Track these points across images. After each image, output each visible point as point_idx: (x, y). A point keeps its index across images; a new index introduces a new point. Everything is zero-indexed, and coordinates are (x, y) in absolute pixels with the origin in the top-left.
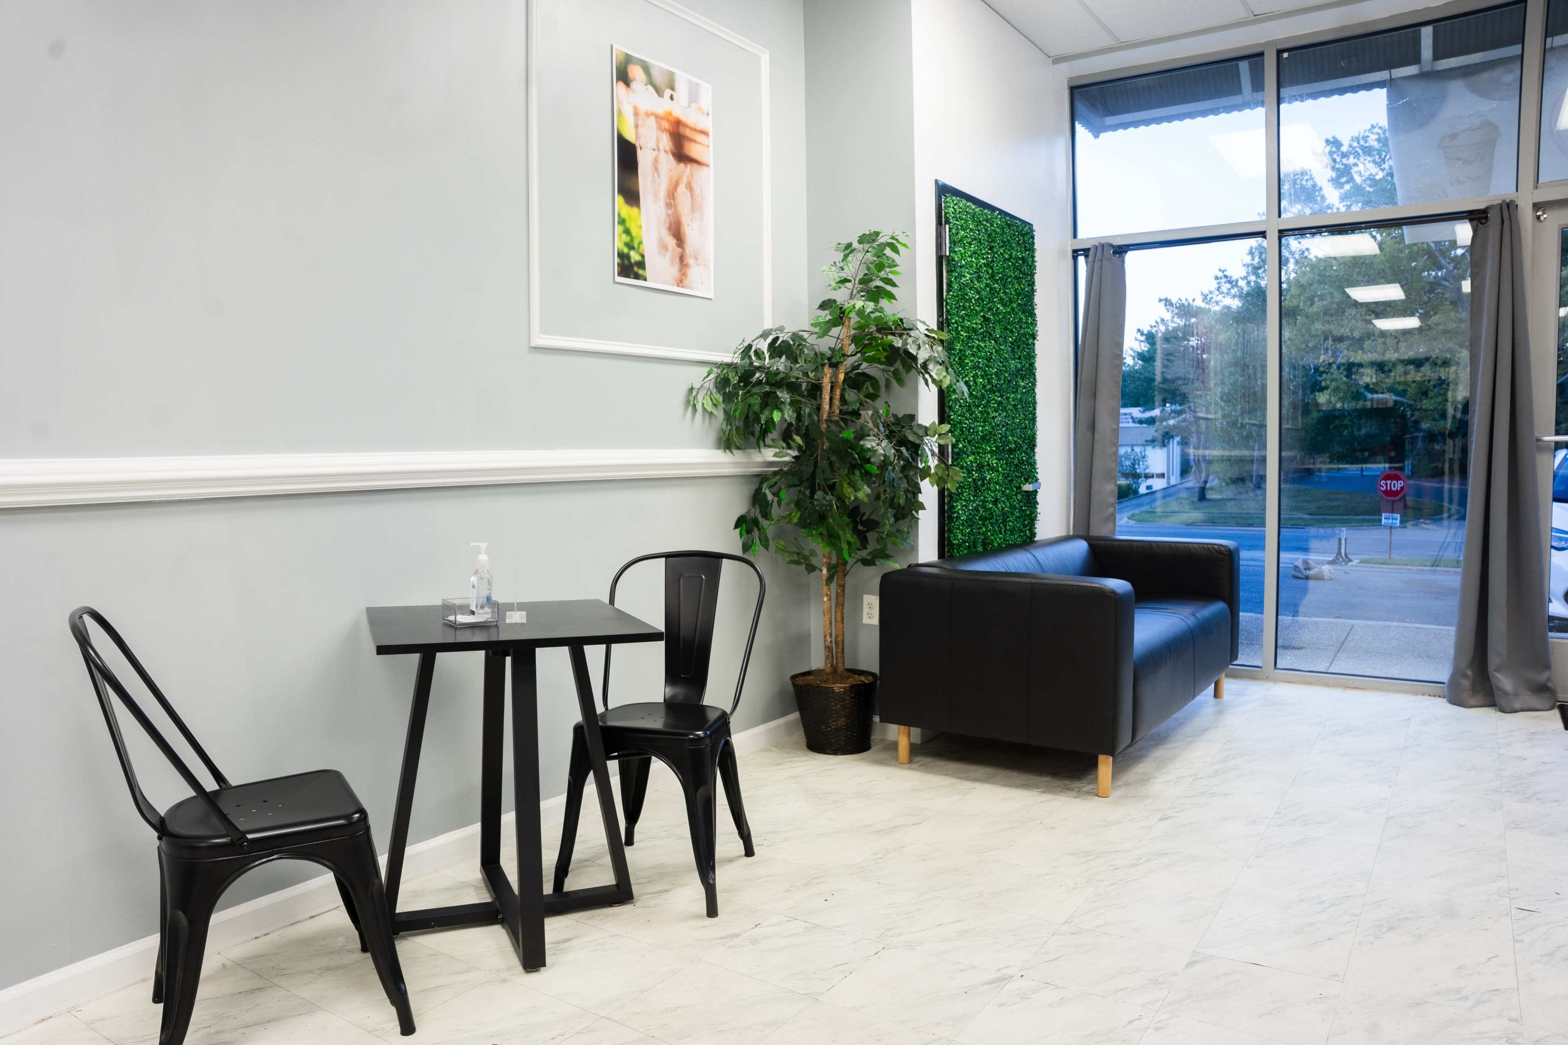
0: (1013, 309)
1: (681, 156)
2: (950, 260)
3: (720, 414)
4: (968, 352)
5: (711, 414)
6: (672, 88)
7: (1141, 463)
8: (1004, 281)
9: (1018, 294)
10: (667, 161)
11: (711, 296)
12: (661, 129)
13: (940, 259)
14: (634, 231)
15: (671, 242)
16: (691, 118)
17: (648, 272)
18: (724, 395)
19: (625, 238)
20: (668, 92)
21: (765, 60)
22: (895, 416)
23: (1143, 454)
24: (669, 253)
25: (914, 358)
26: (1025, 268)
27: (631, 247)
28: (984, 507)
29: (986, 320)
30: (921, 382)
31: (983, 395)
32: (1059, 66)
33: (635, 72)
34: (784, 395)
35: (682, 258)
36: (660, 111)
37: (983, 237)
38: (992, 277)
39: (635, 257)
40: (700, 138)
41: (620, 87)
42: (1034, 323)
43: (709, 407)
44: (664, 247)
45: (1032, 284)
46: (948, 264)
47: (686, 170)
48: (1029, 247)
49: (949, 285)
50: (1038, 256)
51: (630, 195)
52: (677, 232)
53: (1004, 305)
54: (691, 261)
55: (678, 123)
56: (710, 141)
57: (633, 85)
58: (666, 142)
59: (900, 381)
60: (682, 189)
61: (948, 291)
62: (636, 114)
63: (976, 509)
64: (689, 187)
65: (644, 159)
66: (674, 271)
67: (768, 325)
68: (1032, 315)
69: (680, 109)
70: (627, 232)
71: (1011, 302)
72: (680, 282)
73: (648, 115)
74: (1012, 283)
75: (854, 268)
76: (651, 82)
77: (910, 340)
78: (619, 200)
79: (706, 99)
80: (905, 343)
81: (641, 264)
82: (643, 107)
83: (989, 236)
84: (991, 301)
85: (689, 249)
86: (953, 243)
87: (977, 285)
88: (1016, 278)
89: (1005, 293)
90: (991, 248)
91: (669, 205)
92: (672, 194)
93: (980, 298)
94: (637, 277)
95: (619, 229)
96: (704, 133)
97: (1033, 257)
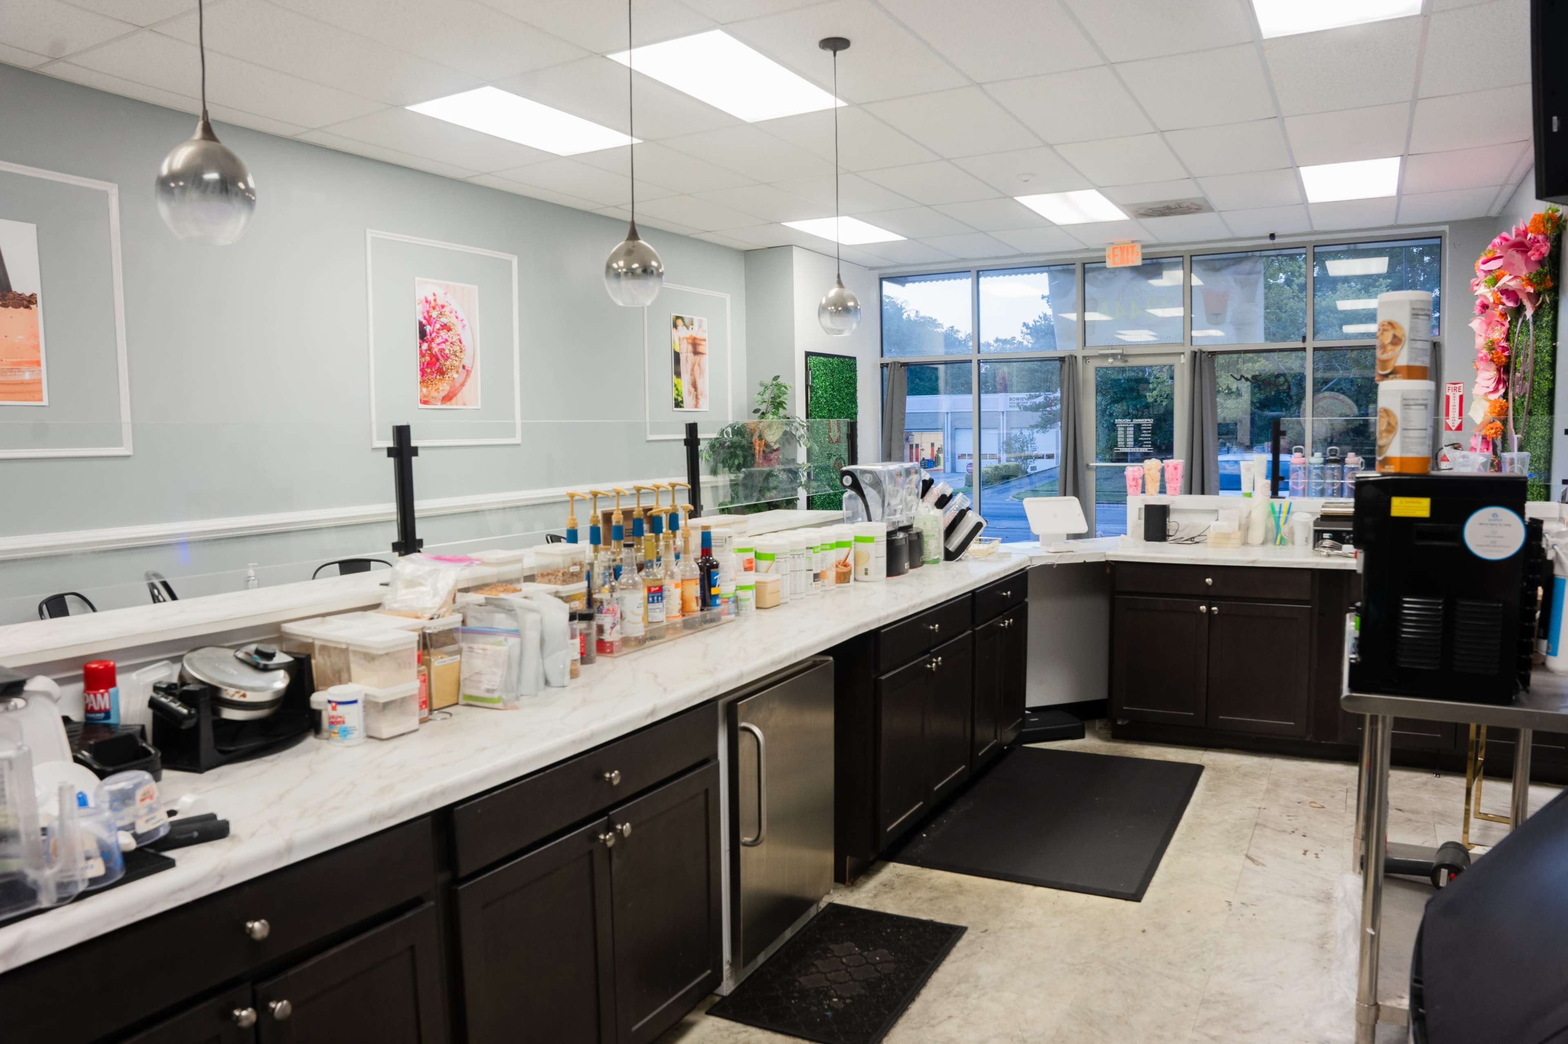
0: (844, 403)
1: (696, 353)
2: (811, 387)
3: (711, 460)
4: (821, 427)
5: (708, 461)
6: (692, 325)
7: (1029, 445)
8: (839, 390)
9: (847, 394)
10: (691, 356)
11: (707, 410)
12: (688, 343)
13: (807, 386)
14: (679, 389)
15: (692, 390)
16: (699, 335)
17: (685, 404)
18: (713, 452)
19: (676, 392)
20: (691, 327)
21: (728, 298)
22: (787, 459)
23: (1031, 437)
24: (692, 395)
25: (795, 436)
26: (851, 381)
27: (678, 395)
28: (829, 498)
29: (829, 410)
30: (798, 445)
31: (828, 446)
32: (872, 271)
33: (679, 322)
34: (739, 452)
35: (697, 396)
36: (688, 336)
37: (828, 371)
38: (833, 389)
39: (680, 399)
40: (703, 343)
41: (674, 330)
42: (856, 406)
43: (708, 458)
44: (690, 392)
45: (855, 388)
46: (811, 388)
47: (698, 358)
48: (854, 370)
49: (811, 397)
50: (858, 373)
51: (678, 374)
52: (694, 385)
53: (839, 401)
54: (700, 397)
55: (695, 339)
56: (707, 343)
57: (678, 328)
58: (690, 348)
59: (789, 443)
60: (696, 366)
61: (811, 401)
62: (679, 339)
63: (825, 499)
64: (699, 365)
65: (682, 358)
66: (694, 402)
67: (731, 422)
68: (855, 403)
69: (695, 332)
70: (677, 389)
71: (843, 399)
72: (696, 406)
73: (684, 339)
74: (844, 390)
75: (767, 396)
76: (684, 325)
77: (793, 428)
78: (674, 377)
79: (705, 326)
80: (791, 429)
81: (682, 402)
82: (682, 336)
83: (832, 370)
84: (832, 401)
85: (699, 391)
86: (813, 378)
87: (825, 395)
88: (846, 387)
89: (840, 396)
90: (832, 376)
91: (692, 375)
92: (693, 370)
93: (827, 401)
94: (681, 407)
95: (674, 389)
96: (704, 340)
97: (856, 375)
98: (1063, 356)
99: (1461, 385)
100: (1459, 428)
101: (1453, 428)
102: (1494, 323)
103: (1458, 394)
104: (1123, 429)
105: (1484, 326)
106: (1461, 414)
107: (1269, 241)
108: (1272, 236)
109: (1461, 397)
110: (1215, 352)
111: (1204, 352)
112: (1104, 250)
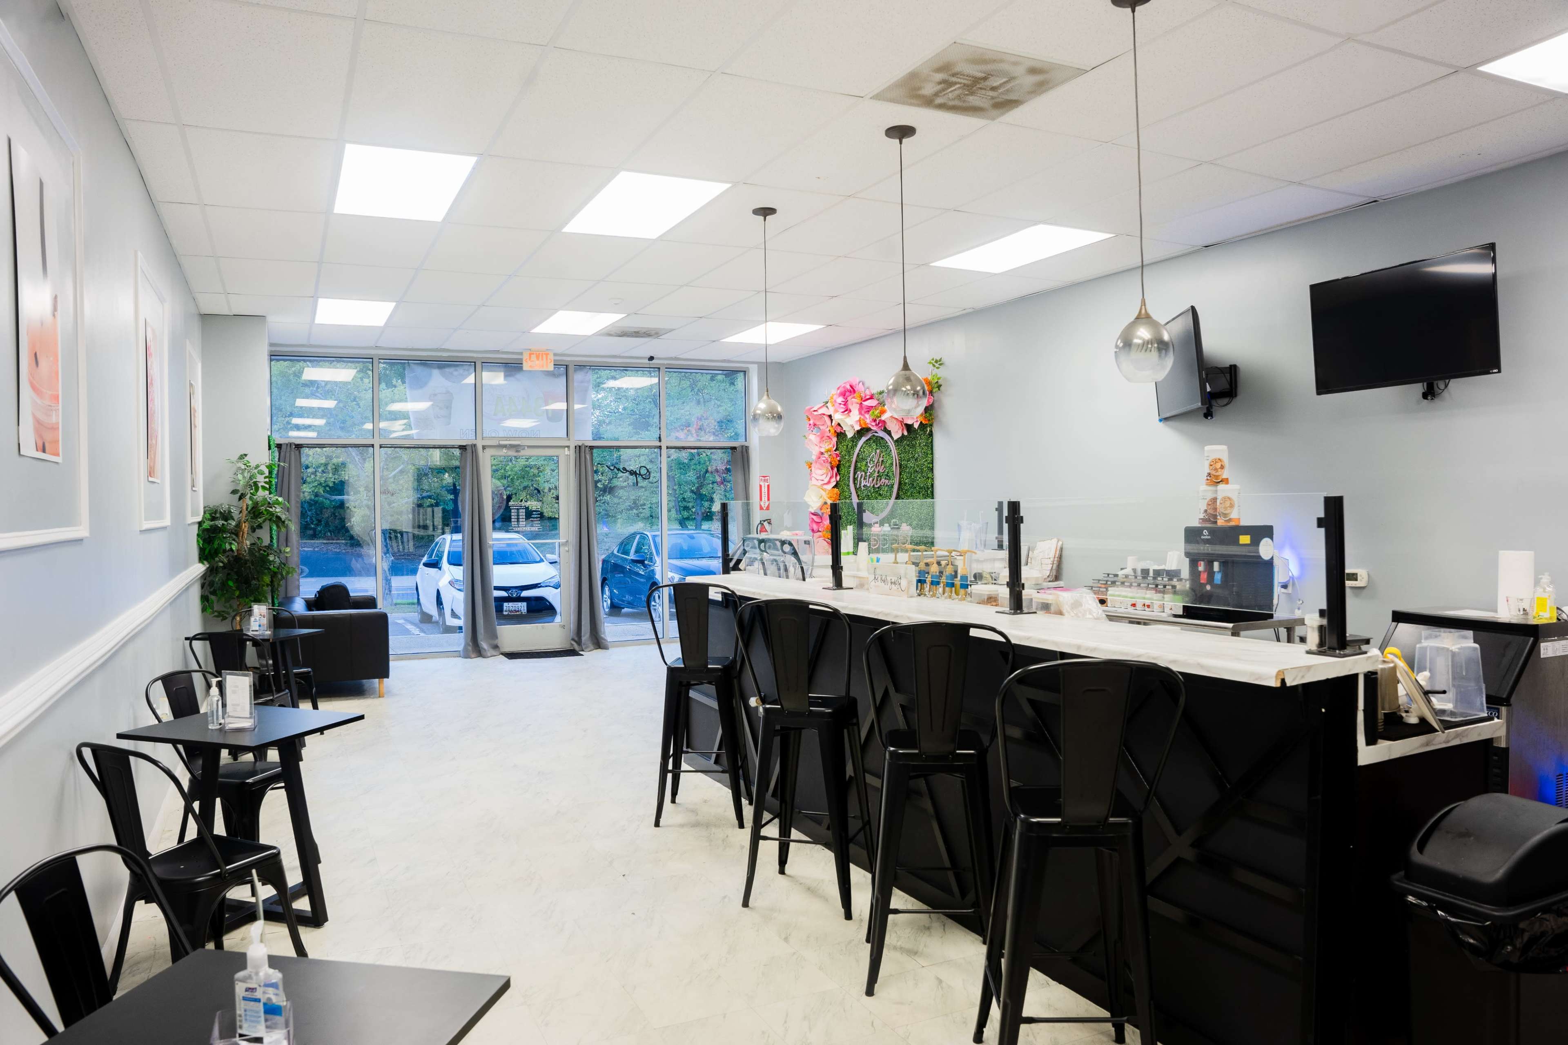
98: (464, 444)
99: (768, 478)
100: (768, 508)
101: (765, 508)
102: (825, 437)
103: (767, 484)
104: (516, 511)
105: (818, 439)
106: (768, 499)
107: (647, 361)
108: (651, 358)
109: (768, 486)
110: (593, 446)
111: (587, 446)
112: (521, 354)
